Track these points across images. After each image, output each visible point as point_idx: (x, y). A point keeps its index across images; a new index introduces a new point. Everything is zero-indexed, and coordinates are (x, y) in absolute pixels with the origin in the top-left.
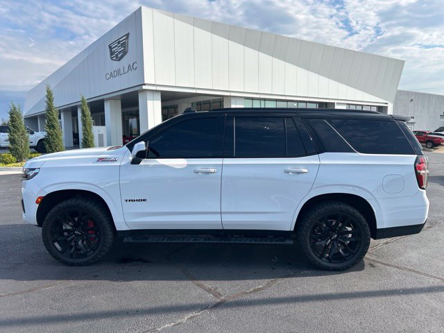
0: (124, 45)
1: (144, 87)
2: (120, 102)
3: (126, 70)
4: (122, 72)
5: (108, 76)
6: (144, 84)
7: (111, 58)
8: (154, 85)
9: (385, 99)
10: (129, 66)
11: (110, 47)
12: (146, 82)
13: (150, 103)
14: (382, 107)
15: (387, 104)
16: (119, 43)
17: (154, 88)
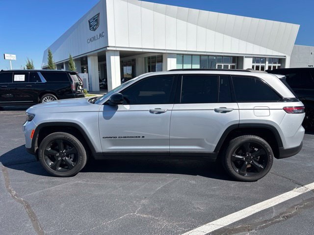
0: (97, 21)
1: (108, 48)
2: (97, 57)
3: (98, 37)
4: (96, 38)
5: (89, 41)
6: (109, 47)
7: (90, 29)
8: (114, 47)
9: (284, 53)
10: (100, 34)
11: (89, 22)
12: (109, 45)
13: (112, 58)
14: (282, 59)
15: (285, 56)
16: (94, 19)
17: (115, 49)
